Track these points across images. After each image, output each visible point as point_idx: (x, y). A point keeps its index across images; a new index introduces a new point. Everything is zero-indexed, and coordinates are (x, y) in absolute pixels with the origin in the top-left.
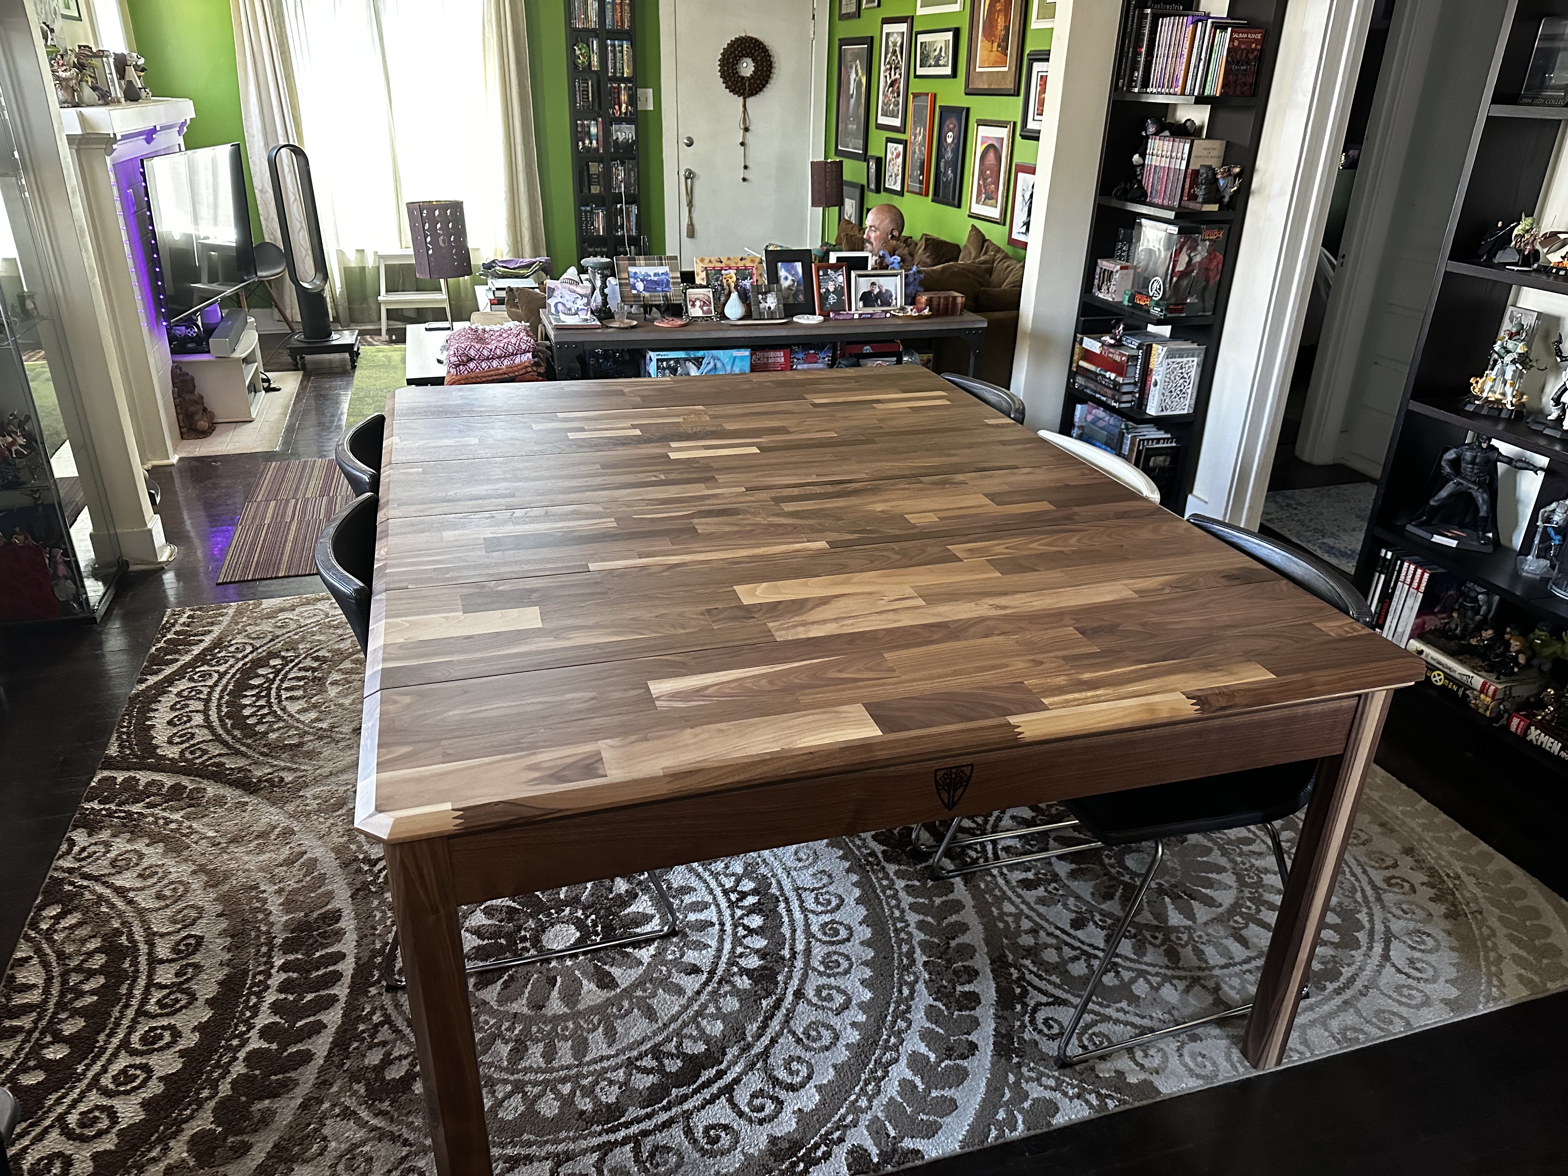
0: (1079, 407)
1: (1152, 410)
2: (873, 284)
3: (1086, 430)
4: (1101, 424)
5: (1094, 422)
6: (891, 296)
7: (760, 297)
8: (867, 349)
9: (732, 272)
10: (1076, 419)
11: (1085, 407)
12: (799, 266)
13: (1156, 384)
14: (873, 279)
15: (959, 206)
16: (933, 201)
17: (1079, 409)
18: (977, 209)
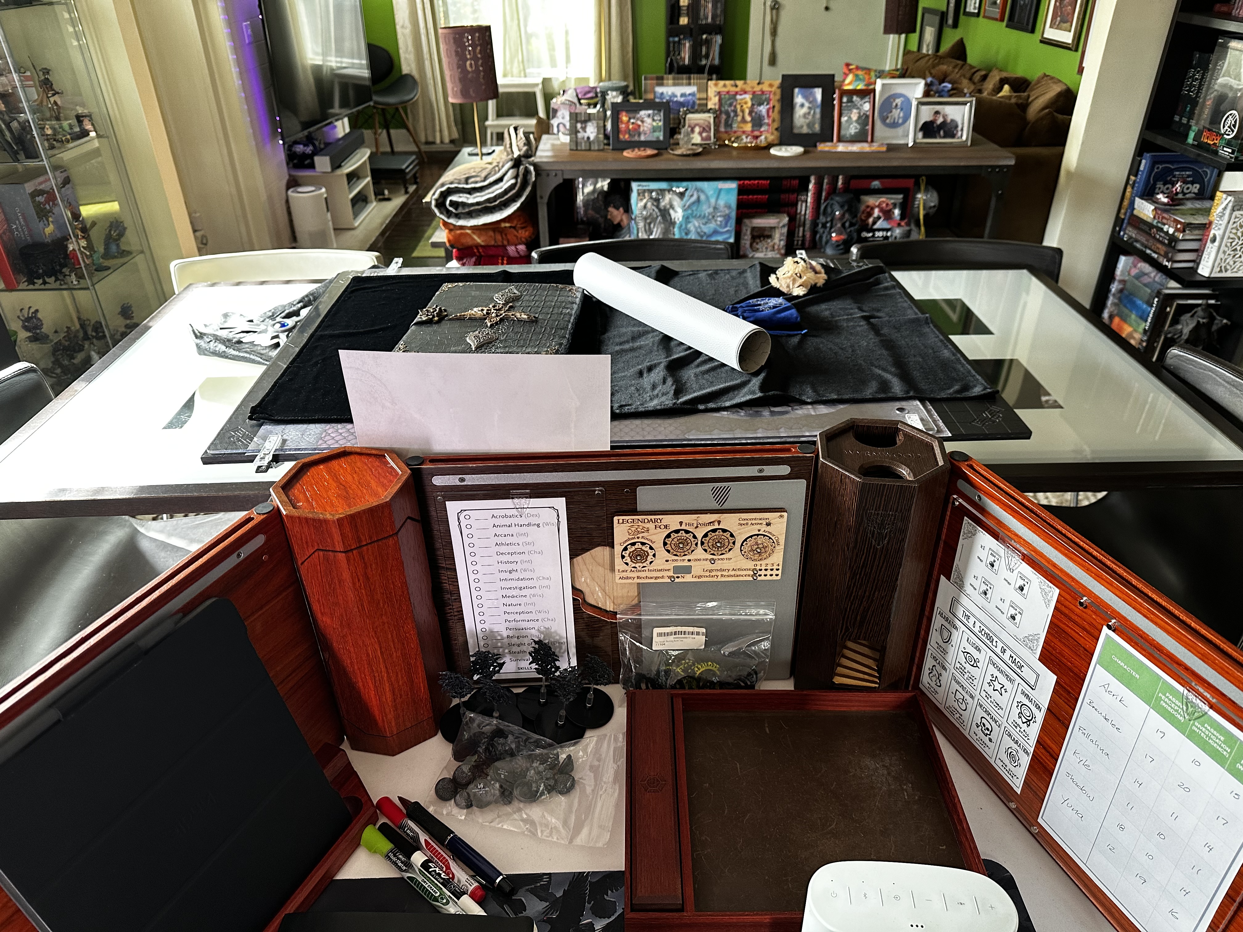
0: (1123, 259)
1: (1204, 270)
2: (937, 113)
3: (1128, 285)
4: (1146, 280)
5: (1138, 277)
6: (957, 126)
7: (579, 125)
8: (876, 184)
9: (748, 97)
10: (1118, 272)
11: (1131, 259)
12: (818, 93)
13: (1214, 240)
14: (938, 108)
15: (1033, 31)
16: (1007, 26)
17: (1123, 261)
18: (1051, 34)
